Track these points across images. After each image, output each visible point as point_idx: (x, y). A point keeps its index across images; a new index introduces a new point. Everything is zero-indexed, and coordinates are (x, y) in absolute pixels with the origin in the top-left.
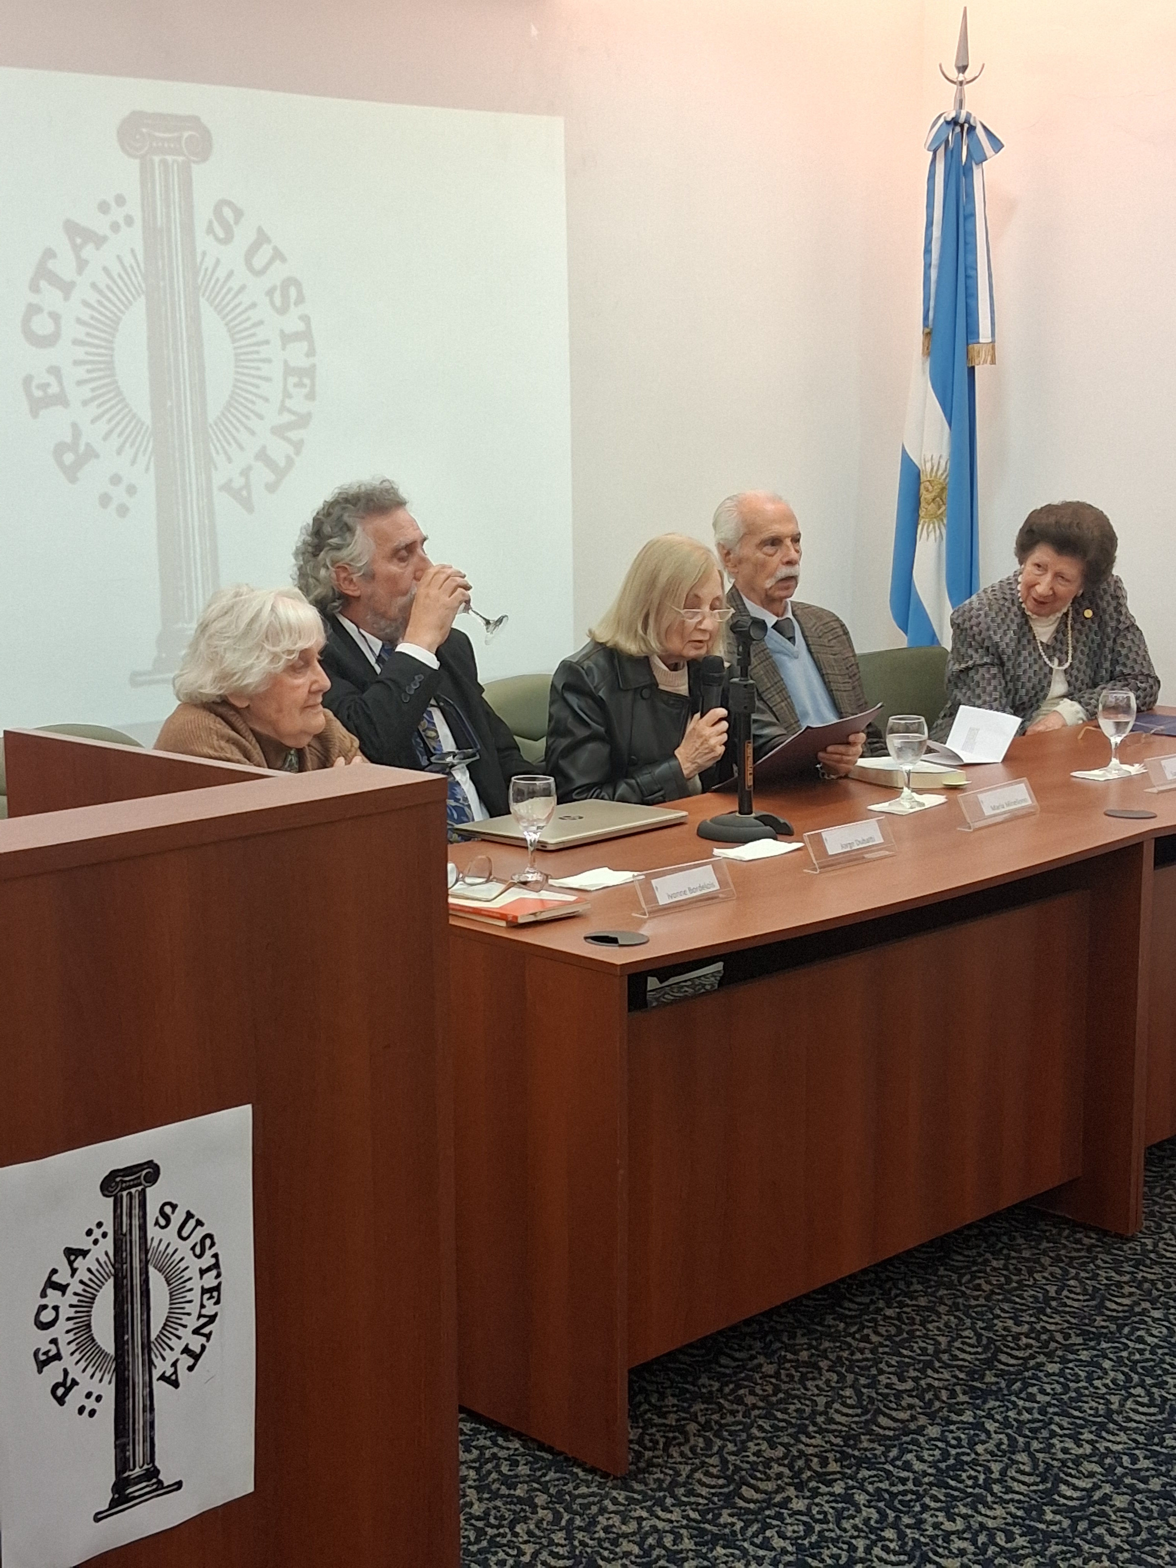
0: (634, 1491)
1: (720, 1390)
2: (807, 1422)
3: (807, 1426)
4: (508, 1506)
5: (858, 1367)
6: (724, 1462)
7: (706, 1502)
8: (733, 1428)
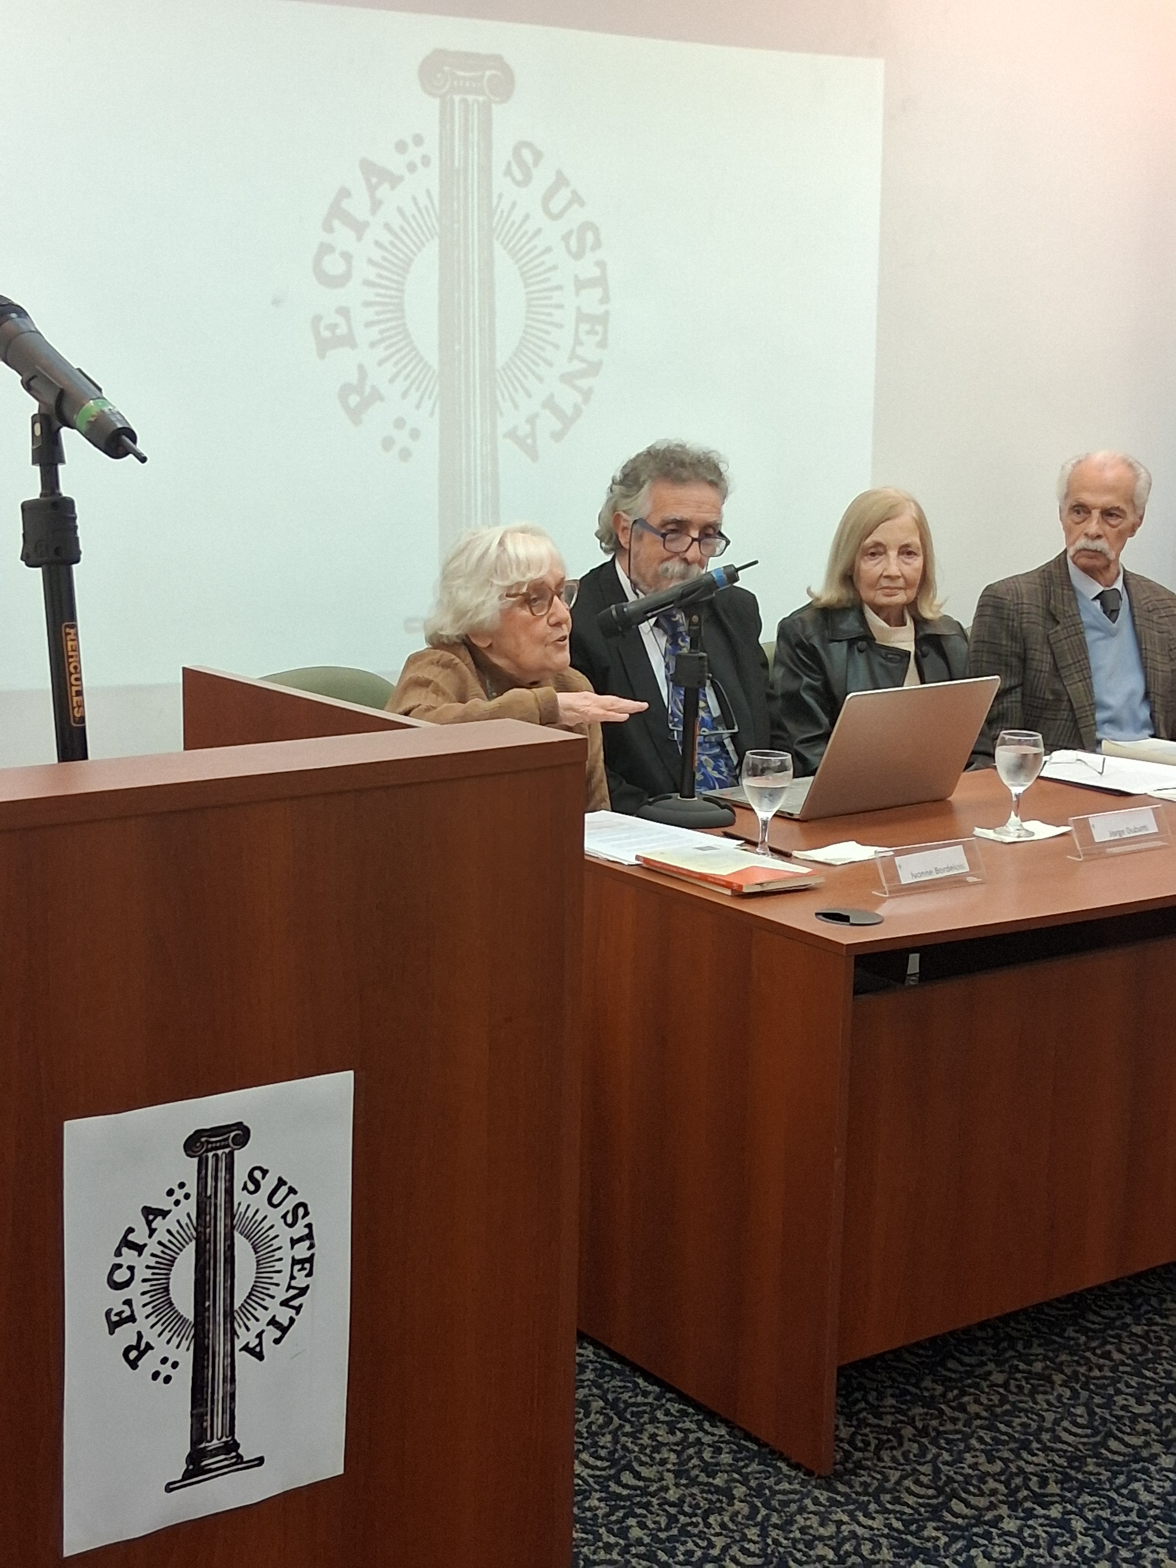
0: (838, 1493)
1: (944, 1395)
2: (1031, 1438)
3: (1031, 1442)
4: (705, 1495)
5: (1094, 1384)
6: (937, 1471)
7: (912, 1512)
8: (951, 1437)
